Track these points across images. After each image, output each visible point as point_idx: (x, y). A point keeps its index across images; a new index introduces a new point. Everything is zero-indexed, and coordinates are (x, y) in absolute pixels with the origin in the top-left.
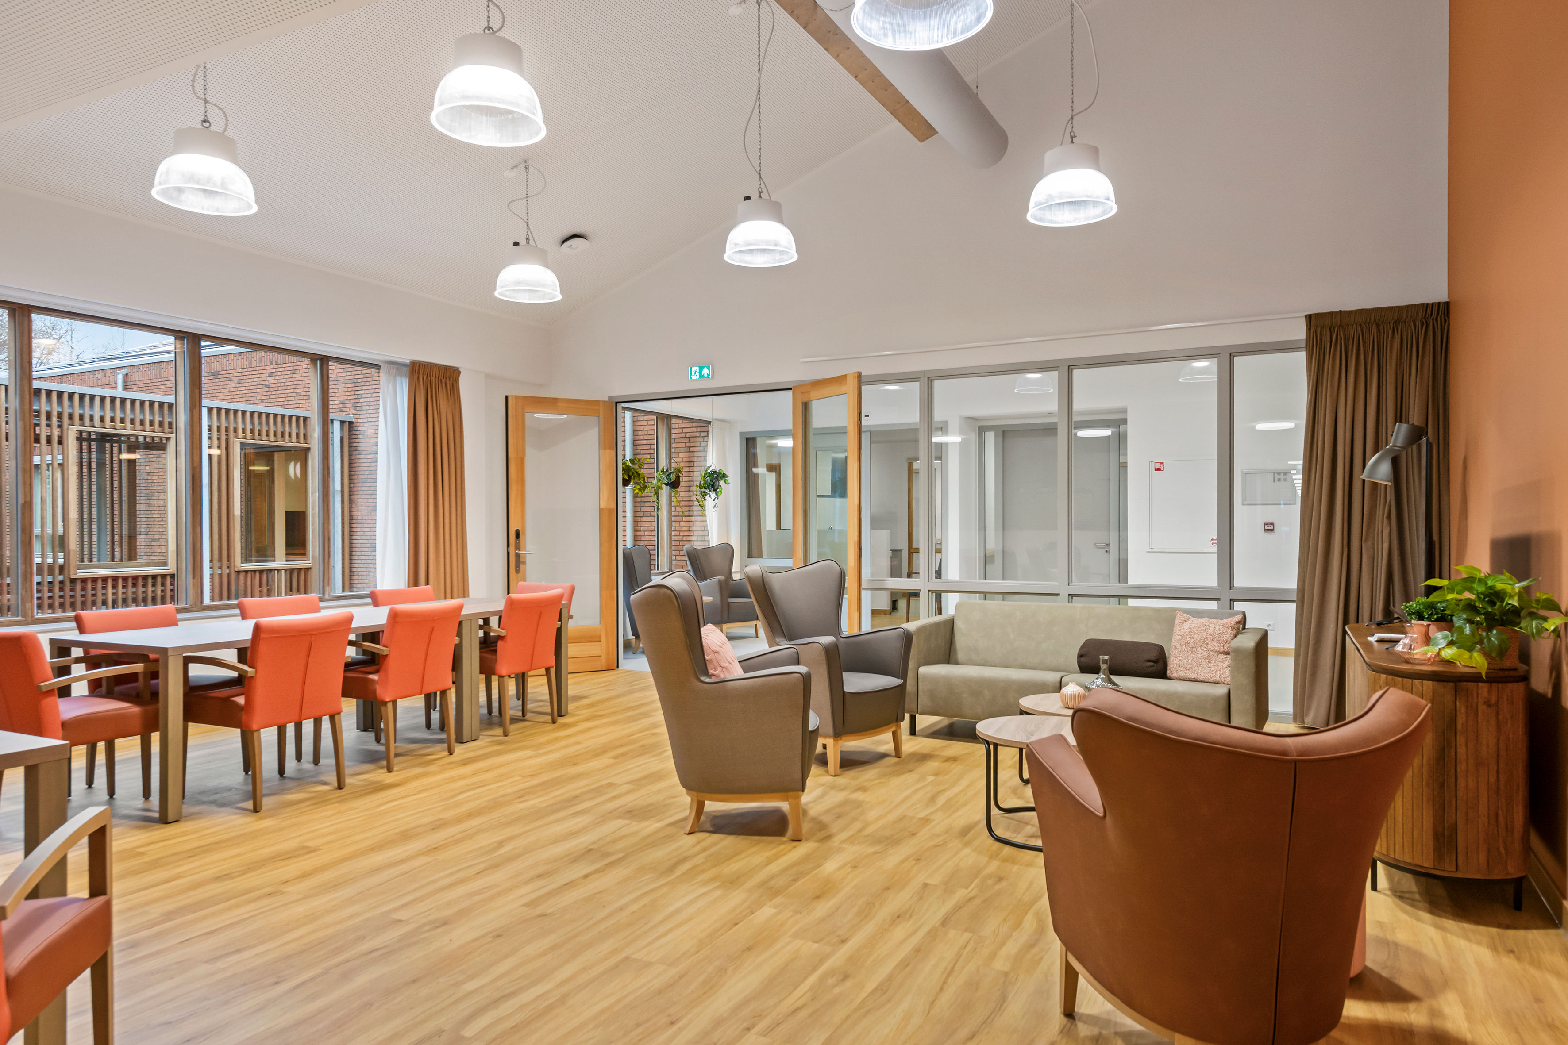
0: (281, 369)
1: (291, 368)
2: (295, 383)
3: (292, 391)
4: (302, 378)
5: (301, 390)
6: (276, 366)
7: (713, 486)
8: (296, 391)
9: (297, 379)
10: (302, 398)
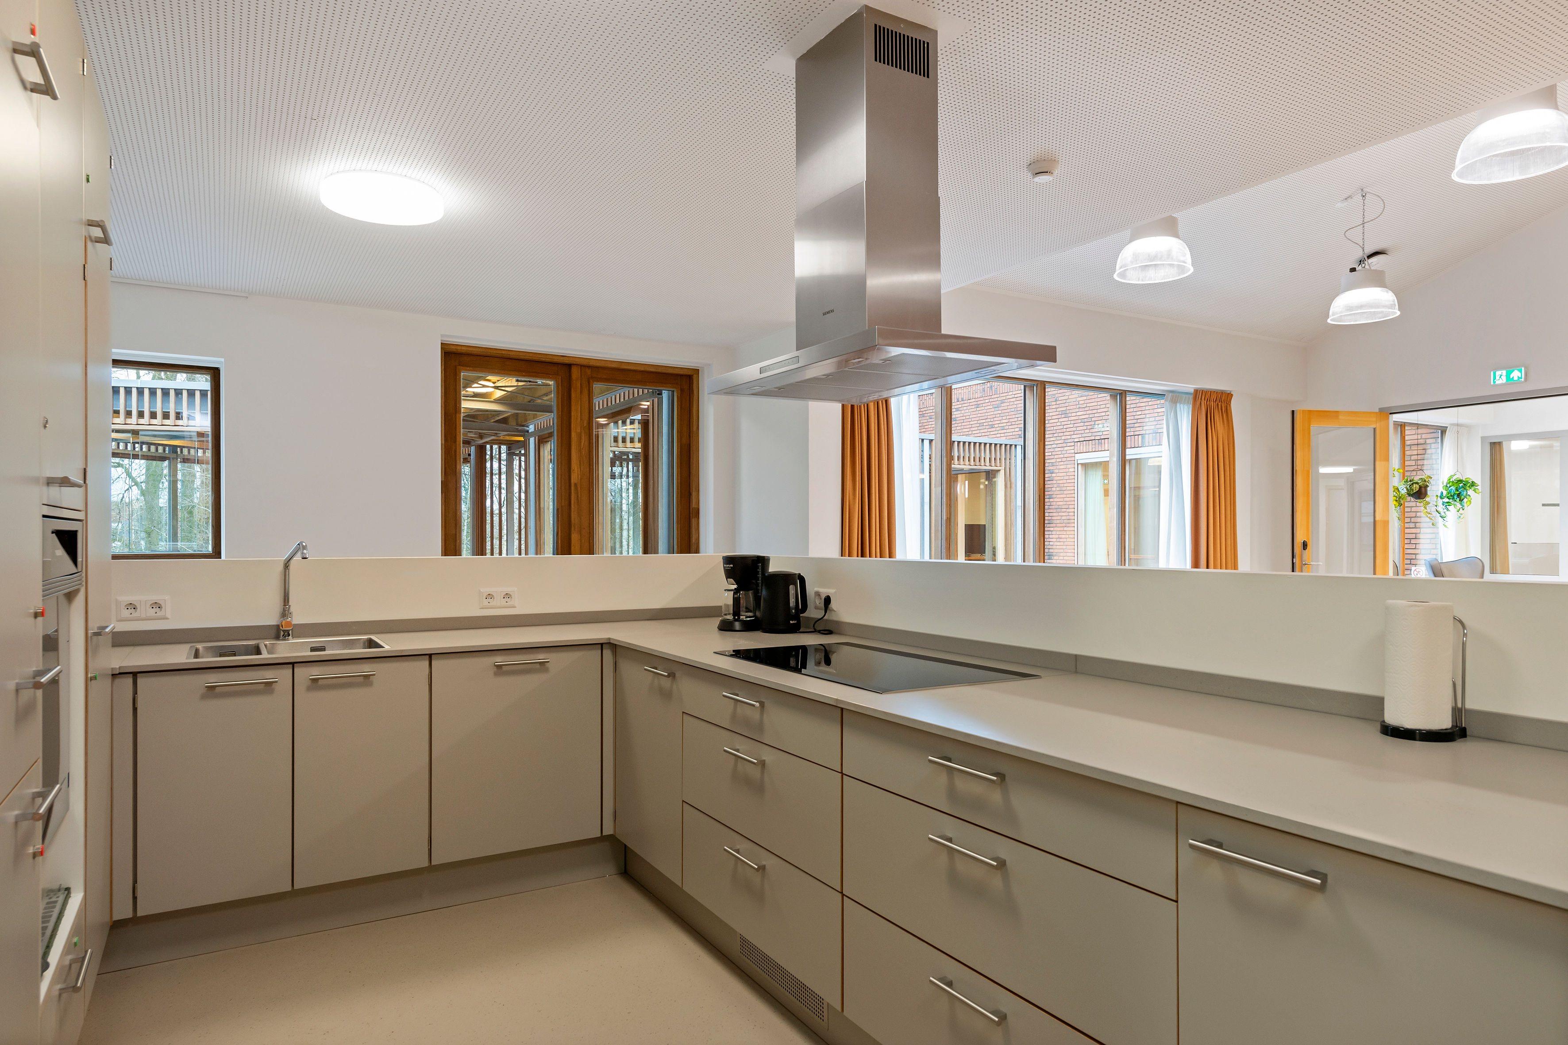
0: (966, 405)
1: (976, 403)
2: (979, 415)
3: (976, 422)
4: (985, 411)
5: (984, 421)
6: (962, 402)
7: (1459, 495)
8: (979, 422)
9: (980, 412)
10: (984, 427)
